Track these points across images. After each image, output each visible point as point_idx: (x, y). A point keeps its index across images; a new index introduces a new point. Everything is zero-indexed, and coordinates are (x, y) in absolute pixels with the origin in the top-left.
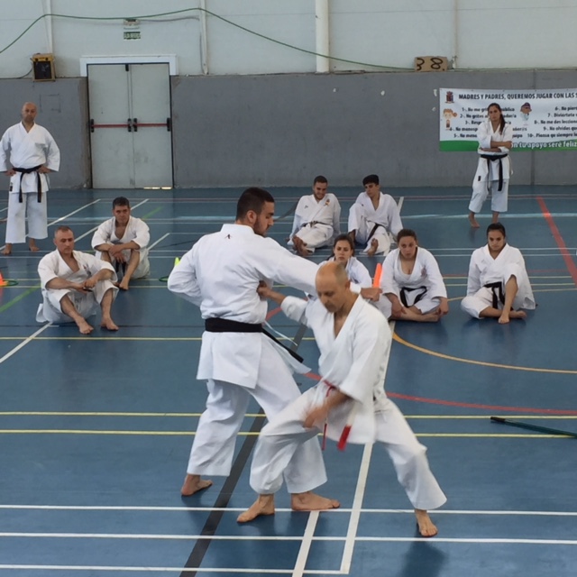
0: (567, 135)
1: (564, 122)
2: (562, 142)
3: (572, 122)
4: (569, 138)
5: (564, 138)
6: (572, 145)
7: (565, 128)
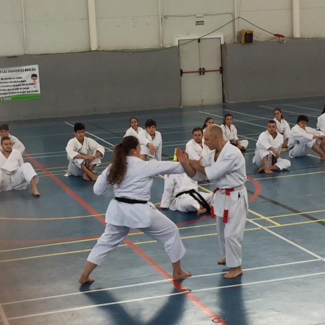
0: (5, 94)
1: (3, 87)
2: (3, 98)
3: (7, 86)
4: (7, 95)
5: (4, 96)
6: (8, 99)
7: (4, 90)
